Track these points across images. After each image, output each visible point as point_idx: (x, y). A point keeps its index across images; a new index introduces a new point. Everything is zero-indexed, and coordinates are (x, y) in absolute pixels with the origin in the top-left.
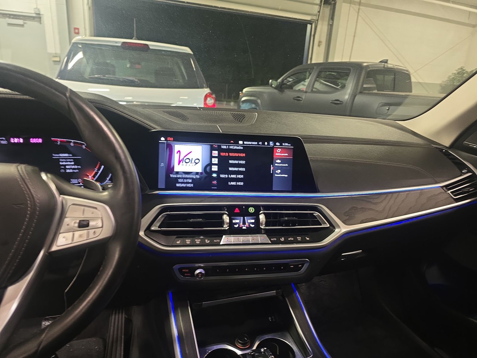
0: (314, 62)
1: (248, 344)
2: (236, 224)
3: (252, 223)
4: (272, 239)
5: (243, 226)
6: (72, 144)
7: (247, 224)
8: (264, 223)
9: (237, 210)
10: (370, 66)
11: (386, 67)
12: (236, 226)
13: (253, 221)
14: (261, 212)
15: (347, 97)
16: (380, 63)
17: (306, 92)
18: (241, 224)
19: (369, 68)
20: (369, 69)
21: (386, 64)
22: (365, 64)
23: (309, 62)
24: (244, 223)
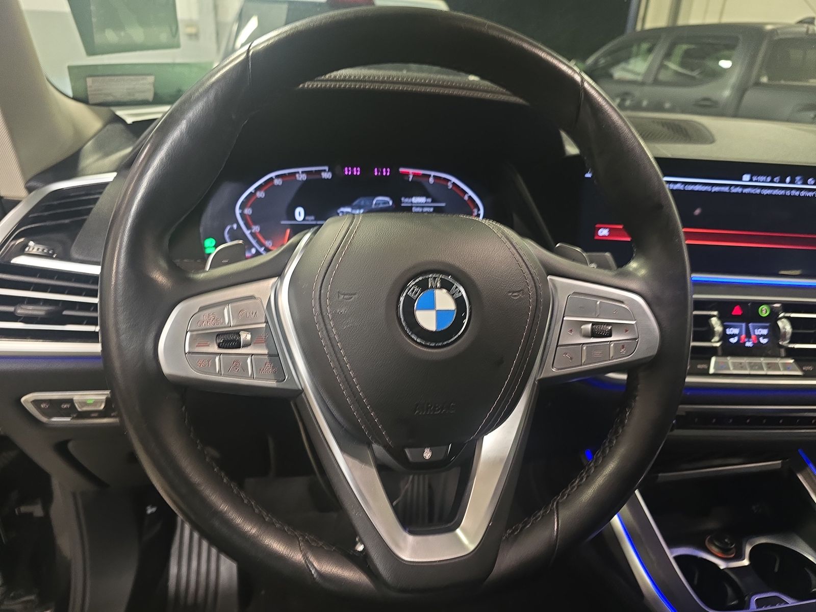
0: (649, 25)
1: (731, 551)
2: (733, 336)
3: (764, 336)
4: (804, 368)
5: (746, 340)
6: (431, 180)
7: (753, 336)
8: (788, 336)
9: (737, 311)
10: (779, 32)
11: (810, 32)
12: (733, 340)
13: (765, 332)
14: (782, 315)
15: (727, 93)
16: (799, 25)
17: (642, 84)
18: (743, 336)
19: (778, 34)
20: (776, 38)
21: (811, 27)
22: (769, 27)
23: (639, 28)
24: (748, 335)
